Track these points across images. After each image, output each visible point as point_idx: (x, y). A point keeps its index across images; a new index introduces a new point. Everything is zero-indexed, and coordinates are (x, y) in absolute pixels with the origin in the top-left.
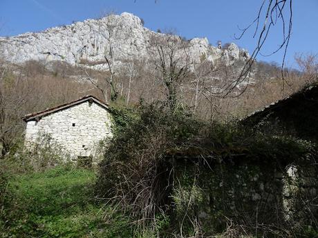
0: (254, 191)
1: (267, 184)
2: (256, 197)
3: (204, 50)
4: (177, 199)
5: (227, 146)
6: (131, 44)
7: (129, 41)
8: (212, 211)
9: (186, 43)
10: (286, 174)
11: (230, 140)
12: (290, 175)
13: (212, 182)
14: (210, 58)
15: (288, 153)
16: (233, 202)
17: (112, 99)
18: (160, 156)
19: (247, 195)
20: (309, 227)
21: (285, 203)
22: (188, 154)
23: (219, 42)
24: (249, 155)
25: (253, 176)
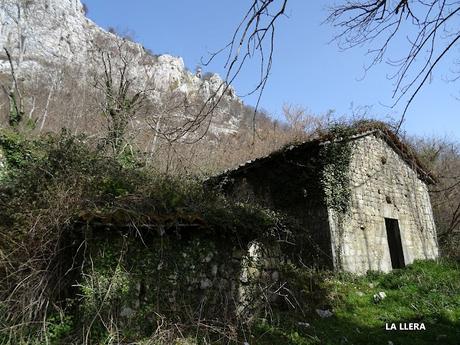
0: (204, 275)
1: (223, 266)
2: (205, 284)
3: (177, 75)
4: (88, 289)
5: (174, 211)
6: (62, 38)
7: (58, 32)
8: (141, 305)
9: (151, 59)
10: (247, 253)
11: (180, 203)
12: (251, 255)
13: (146, 263)
14: (184, 88)
15: (250, 227)
16: (174, 292)
17: (11, 122)
18: (67, 221)
19: (195, 281)
20: (264, 320)
21: (242, 291)
22: (113, 221)
23: (199, 68)
24: (203, 227)
25: (206, 255)
